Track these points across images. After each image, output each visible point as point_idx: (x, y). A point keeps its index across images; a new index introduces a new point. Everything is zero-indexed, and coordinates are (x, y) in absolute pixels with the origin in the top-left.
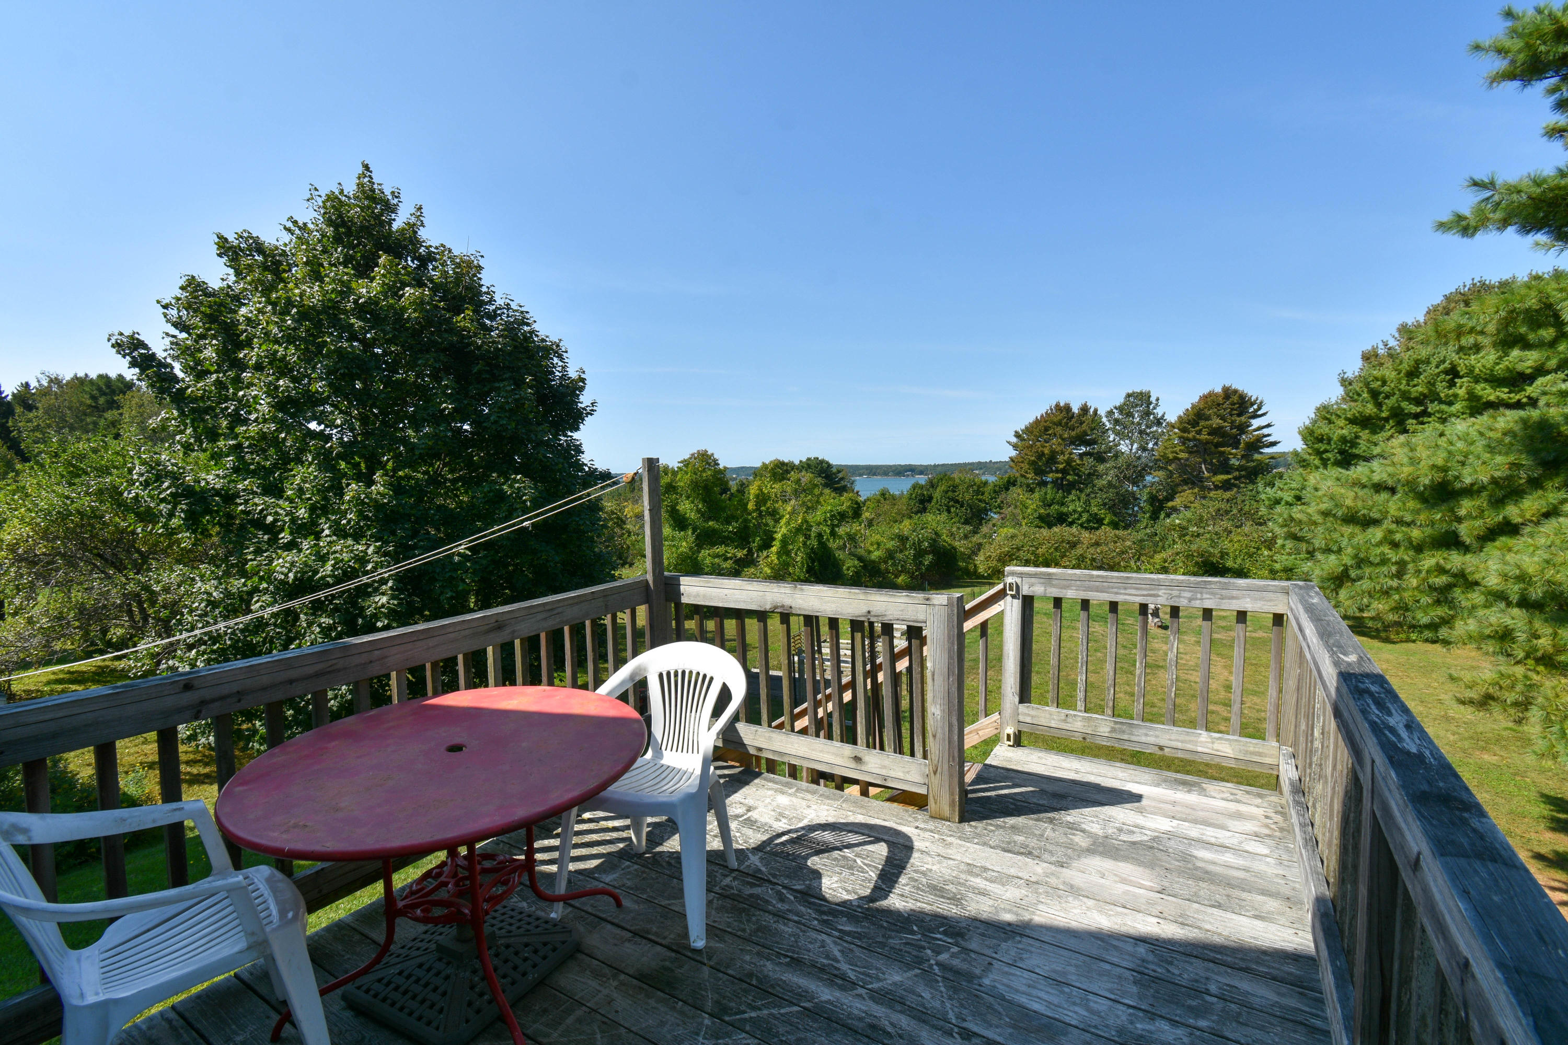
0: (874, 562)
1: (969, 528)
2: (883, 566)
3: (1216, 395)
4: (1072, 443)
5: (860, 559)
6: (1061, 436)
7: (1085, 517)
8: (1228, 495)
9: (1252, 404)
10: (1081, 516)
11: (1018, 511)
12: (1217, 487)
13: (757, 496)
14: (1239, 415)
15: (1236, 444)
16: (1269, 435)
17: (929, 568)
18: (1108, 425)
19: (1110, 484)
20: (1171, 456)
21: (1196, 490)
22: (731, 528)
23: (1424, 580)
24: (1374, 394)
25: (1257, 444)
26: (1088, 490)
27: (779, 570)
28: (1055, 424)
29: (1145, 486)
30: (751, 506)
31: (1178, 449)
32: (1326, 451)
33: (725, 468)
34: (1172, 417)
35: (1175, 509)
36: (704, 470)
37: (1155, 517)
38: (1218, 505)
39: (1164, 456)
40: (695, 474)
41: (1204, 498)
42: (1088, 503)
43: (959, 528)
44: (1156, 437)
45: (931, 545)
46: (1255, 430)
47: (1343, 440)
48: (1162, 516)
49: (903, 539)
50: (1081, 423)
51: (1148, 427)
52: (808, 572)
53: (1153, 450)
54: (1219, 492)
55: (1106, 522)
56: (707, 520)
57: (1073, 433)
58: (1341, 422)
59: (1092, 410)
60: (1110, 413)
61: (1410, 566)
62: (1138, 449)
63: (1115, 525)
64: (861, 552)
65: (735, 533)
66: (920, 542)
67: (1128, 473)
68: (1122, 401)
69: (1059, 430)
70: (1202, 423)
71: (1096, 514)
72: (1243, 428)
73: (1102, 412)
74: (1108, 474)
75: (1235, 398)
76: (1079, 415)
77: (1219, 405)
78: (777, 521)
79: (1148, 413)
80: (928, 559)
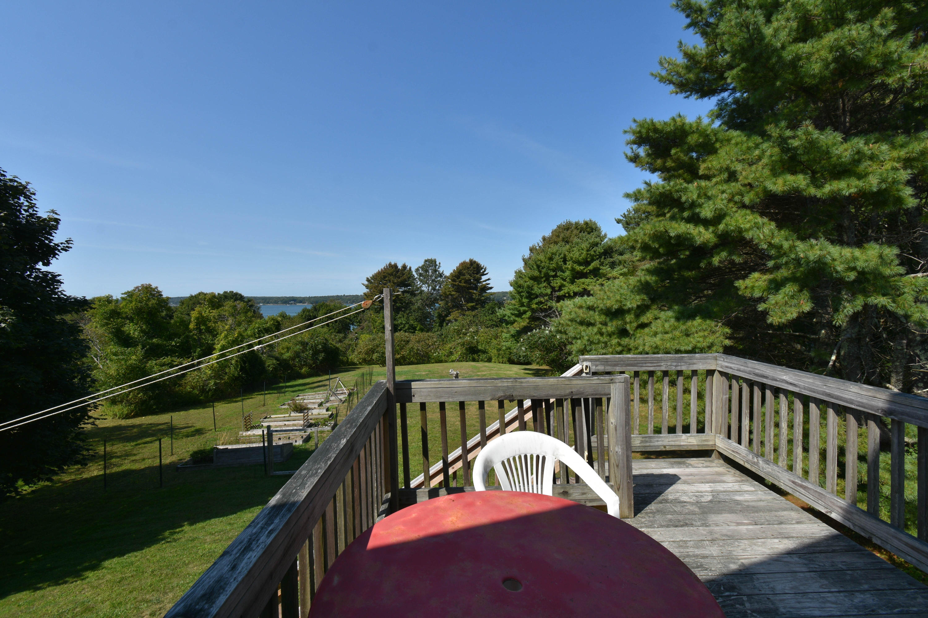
0: (285, 360)
1: (342, 335)
2: (291, 362)
3: (467, 263)
4: (398, 285)
5: (277, 359)
6: (393, 281)
7: (407, 326)
8: (474, 313)
9: (482, 269)
10: (405, 326)
11: (370, 324)
12: (468, 310)
13: (197, 319)
14: (477, 274)
15: (476, 288)
16: (489, 284)
17: (322, 362)
18: (416, 276)
19: (419, 308)
20: (448, 293)
21: (460, 311)
22: (173, 343)
23: (614, 349)
24: (538, 267)
25: (485, 288)
26: (408, 312)
27: (218, 371)
28: (389, 274)
29: (436, 309)
30: (191, 326)
31: (451, 290)
32: (522, 292)
33: (168, 298)
34: (447, 273)
35: (450, 321)
36: (149, 299)
37: (441, 325)
38: (470, 318)
39: (445, 293)
40: (140, 302)
41: (464, 315)
42: (408, 318)
43: (336, 336)
44: (440, 283)
45: (323, 347)
46: (484, 281)
47: (528, 287)
48: (445, 324)
49: (304, 344)
50: (403, 274)
51: (436, 278)
52: (241, 370)
53: (438, 290)
54: (470, 312)
55: (417, 329)
56: (152, 337)
57: (399, 280)
58: (527, 279)
59: (408, 268)
60: (417, 270)
61: (608, 343)
62: (432, 289)
63: (422, 330)
64: (276, 354)
65: (178, 347)
66: (316, 345)
67: (428, 302)
68: (423, 264)
69: (392, 278)
70: (462, 277)
71: (412, 325)
72: (478, 280)
73: (413, 270)
74: (418, 303)
75: (475, 265)
76: (402, 270)
77: (468, 268)
78: (215, 336)
79: (436, 271)
80: (321, 356)
